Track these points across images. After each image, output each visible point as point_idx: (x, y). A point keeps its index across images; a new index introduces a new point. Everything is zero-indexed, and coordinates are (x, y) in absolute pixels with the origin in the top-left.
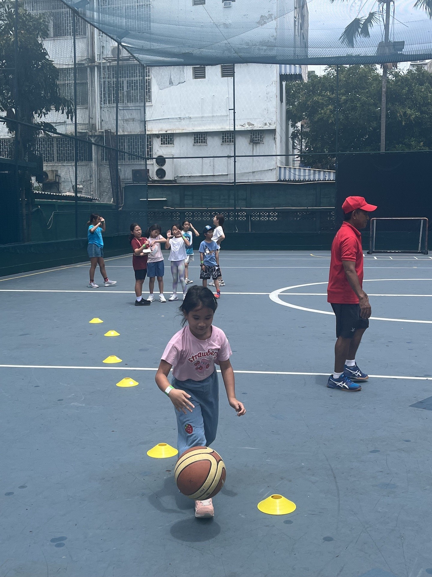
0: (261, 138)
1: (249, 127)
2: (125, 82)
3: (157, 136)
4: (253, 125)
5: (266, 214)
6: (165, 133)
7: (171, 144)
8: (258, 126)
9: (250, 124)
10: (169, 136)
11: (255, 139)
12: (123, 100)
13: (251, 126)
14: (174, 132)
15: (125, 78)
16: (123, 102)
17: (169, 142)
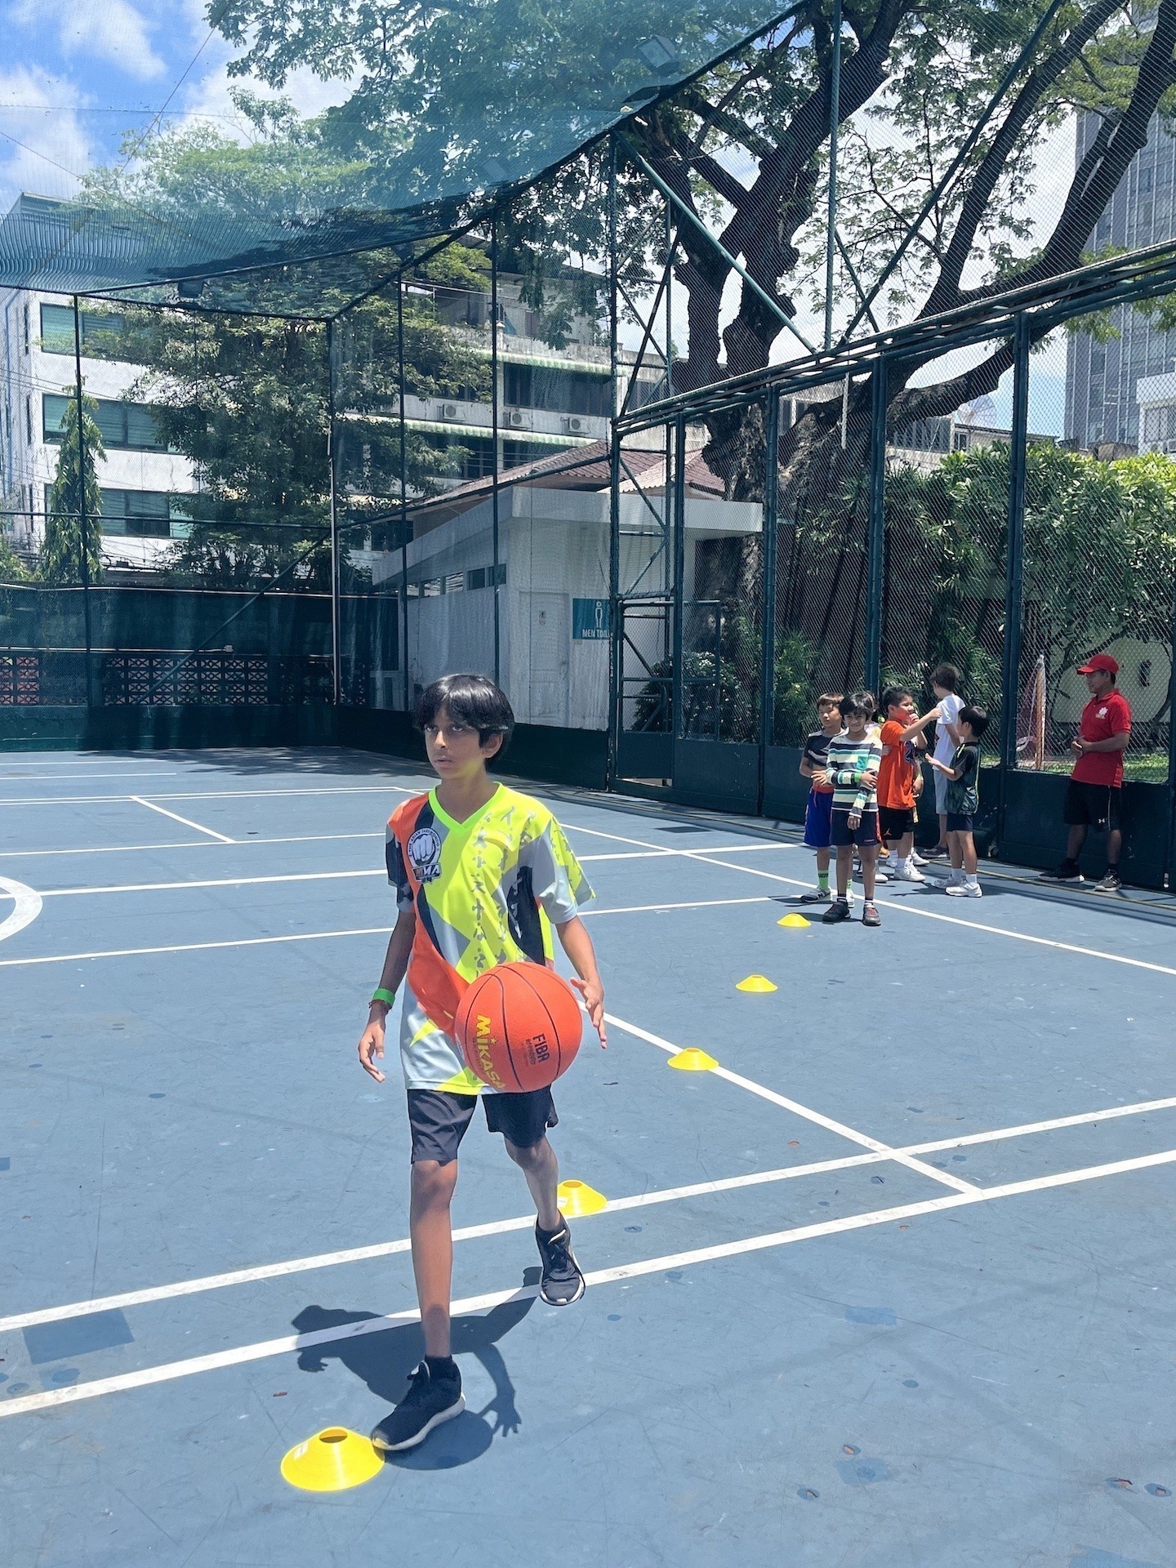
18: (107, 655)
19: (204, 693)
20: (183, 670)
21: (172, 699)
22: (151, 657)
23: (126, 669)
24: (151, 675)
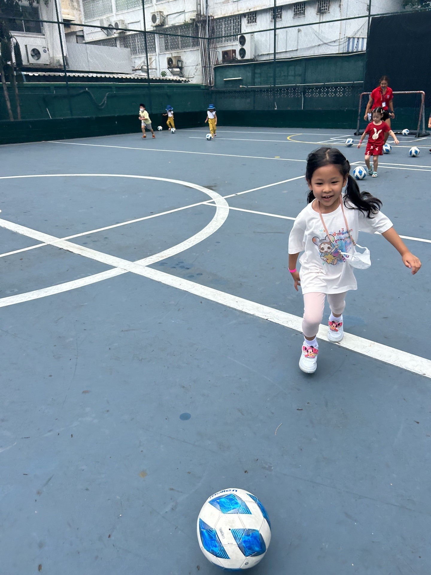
0: (327, 6)
3: (244, 15)
5: (317, 90)
6: (249, 11)
7: (254, 22)
10: (252, 14)
11: (322, 8)
14: (256, 10)
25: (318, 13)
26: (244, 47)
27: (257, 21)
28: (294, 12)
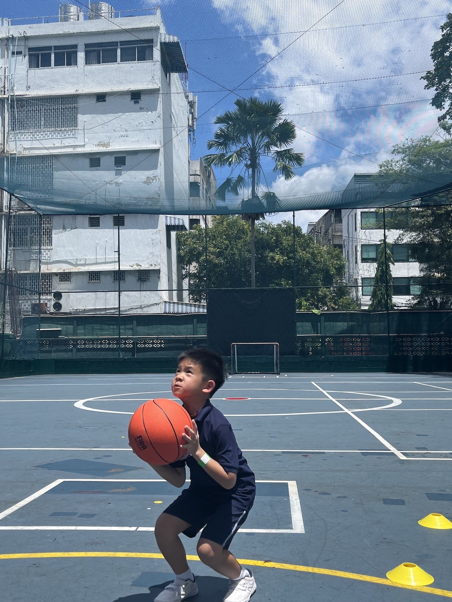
0: (147, 276)
1: (137, 267)
2: (29, 229)
3: (56, 274)
4: (141, 266)
5: (150, 341)
6: (63, 272)
7: (68, 281)
8: (145, 266)
9: (138, 265)
10: (66, 275)
11: (142, 278)
12: (27, 243)
13: (139, 267)
14: (71, 271)
15: (29, 225)
16: (27, 246)
17: (66, 280)
18: (395, 336)
19: (433, 350)
20: (424, 342)
21: (420, 353)
22: (412, 337)
23: (402, 341)
24: (412, 344)
25: (139, 281)
26: (61, 302)
27: (71, 280)
28: (114, 277)
